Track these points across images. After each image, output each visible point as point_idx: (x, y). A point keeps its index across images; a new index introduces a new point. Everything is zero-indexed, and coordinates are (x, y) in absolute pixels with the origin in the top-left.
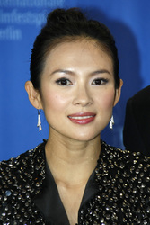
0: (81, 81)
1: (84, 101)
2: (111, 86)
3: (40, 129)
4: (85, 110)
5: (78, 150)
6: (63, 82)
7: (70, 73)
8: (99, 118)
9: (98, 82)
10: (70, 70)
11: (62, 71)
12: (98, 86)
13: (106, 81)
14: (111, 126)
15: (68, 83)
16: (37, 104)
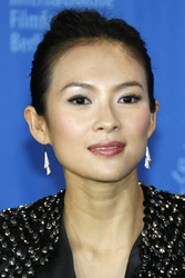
1: (108, 124)
2: (144, 105)
3: (49, 172)
4: (111, 137)
5: (104, 199)
6: (80, 100)
7: (89, 87)
8: (130, 149)
9: (128, 99)
10: (88, 83)
11: (77, 85)
12: (127, 105)
13: (138, 98)
14: (147, 165)
15: (86, 101)
16: (42, 137)
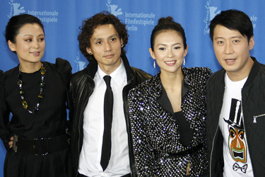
0: (169, 48)
1: (170, 56)
2: (182, 49)
4: (172, 59)
6: (162, 49)
8: (178, 62)
9: (176, 48)
13: (179, 48)
14: (184, 64)
15: (164, 49)
